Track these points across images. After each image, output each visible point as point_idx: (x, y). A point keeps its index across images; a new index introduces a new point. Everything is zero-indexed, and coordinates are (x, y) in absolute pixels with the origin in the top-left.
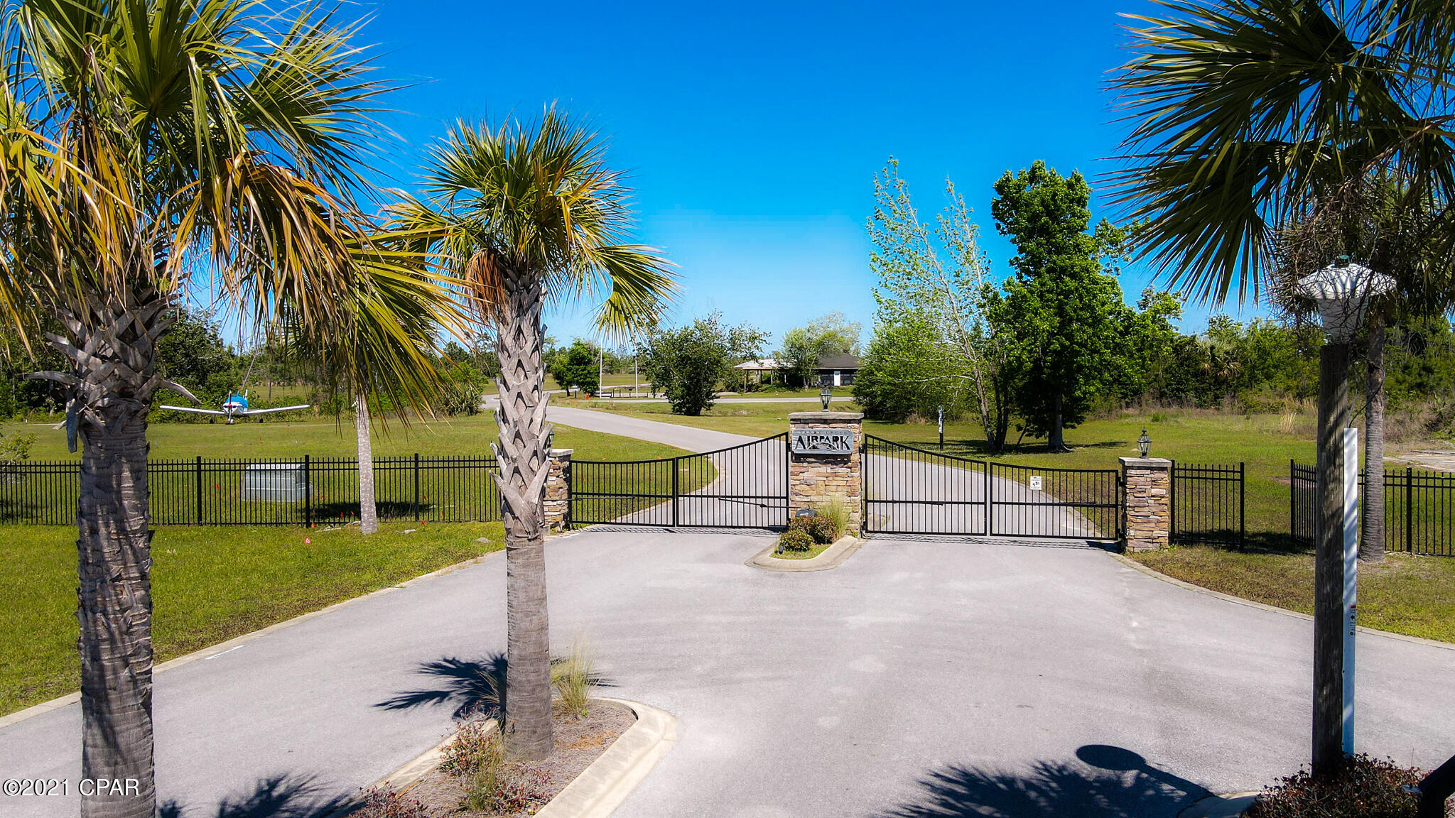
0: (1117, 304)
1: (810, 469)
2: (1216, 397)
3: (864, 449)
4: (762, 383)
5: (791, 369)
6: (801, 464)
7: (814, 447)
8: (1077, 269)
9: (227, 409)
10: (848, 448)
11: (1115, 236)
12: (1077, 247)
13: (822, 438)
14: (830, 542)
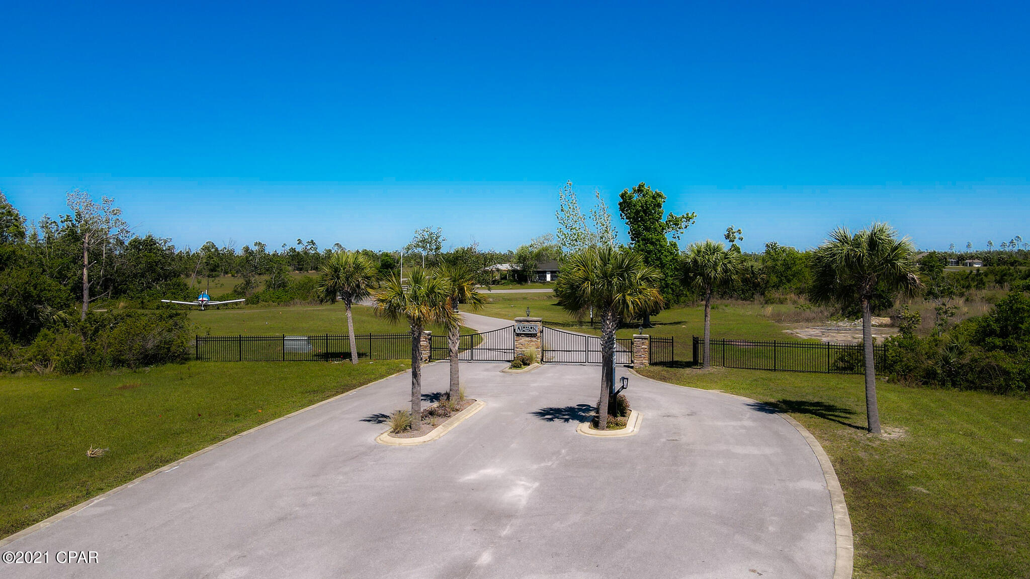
0: (676, 255)
1: (522, 339)
3: (542, 332)
4: (502, 279)
5: (519, 271)
6: (519, 337)
7: (524, 331)
9: (201, 302)
10: (536, 331)
12: (655, 229)
13: (527, 327)
14: (529, 365)
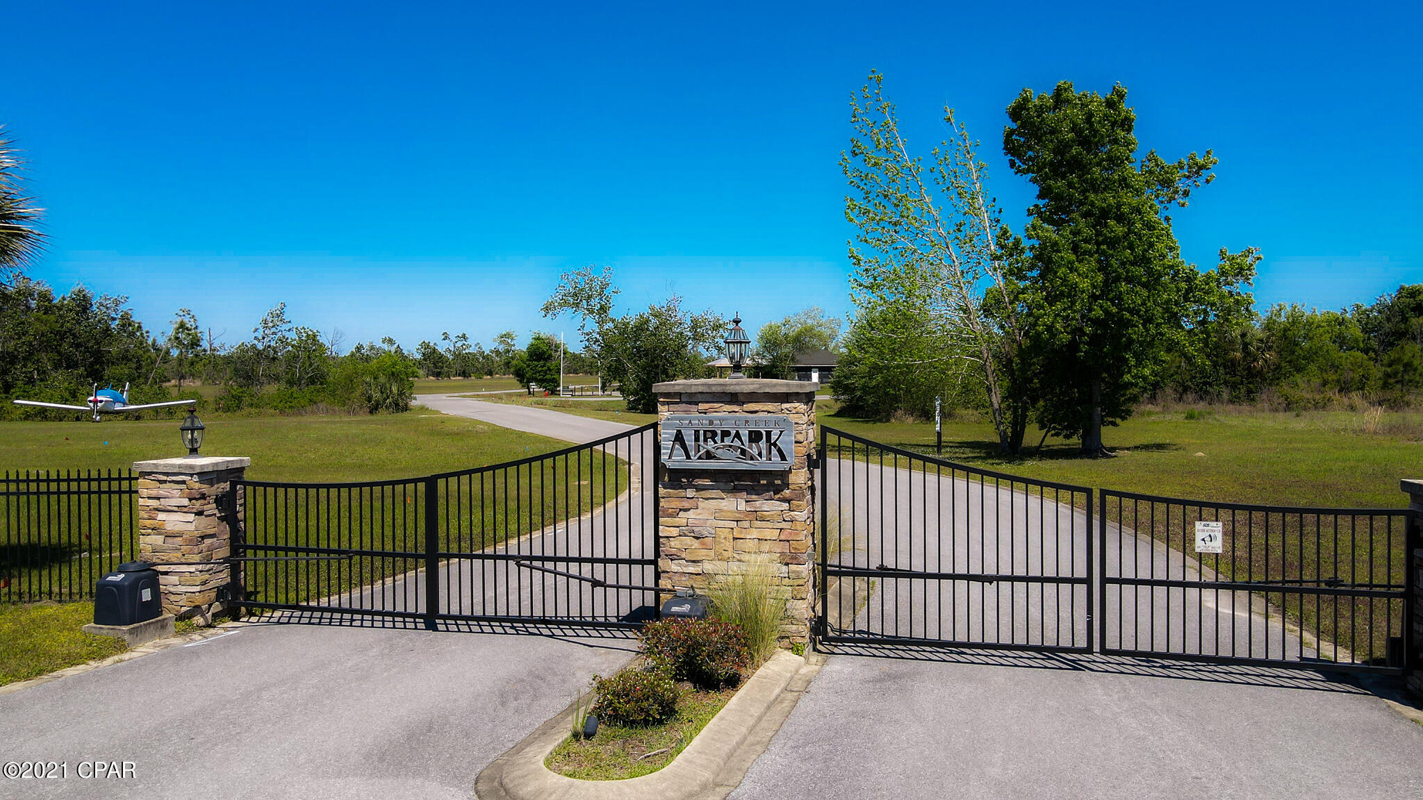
1: (702, 504)
2: (1250, 392)
3: (816, 461)
5: (766, 365)
6: (681, 492)
7: (709, 455)
8: (1125, 209)
9: (92, 405)
10: (783, 458)
11: (1167, 173)
12: (1124, 182)
13: (725, 434)
